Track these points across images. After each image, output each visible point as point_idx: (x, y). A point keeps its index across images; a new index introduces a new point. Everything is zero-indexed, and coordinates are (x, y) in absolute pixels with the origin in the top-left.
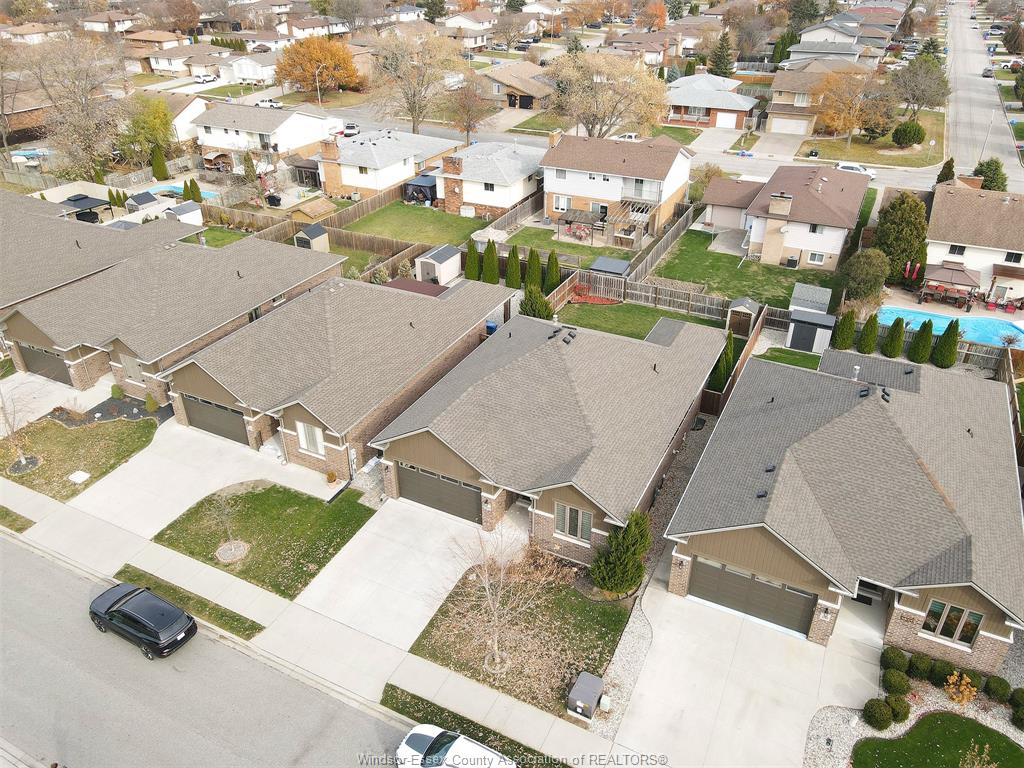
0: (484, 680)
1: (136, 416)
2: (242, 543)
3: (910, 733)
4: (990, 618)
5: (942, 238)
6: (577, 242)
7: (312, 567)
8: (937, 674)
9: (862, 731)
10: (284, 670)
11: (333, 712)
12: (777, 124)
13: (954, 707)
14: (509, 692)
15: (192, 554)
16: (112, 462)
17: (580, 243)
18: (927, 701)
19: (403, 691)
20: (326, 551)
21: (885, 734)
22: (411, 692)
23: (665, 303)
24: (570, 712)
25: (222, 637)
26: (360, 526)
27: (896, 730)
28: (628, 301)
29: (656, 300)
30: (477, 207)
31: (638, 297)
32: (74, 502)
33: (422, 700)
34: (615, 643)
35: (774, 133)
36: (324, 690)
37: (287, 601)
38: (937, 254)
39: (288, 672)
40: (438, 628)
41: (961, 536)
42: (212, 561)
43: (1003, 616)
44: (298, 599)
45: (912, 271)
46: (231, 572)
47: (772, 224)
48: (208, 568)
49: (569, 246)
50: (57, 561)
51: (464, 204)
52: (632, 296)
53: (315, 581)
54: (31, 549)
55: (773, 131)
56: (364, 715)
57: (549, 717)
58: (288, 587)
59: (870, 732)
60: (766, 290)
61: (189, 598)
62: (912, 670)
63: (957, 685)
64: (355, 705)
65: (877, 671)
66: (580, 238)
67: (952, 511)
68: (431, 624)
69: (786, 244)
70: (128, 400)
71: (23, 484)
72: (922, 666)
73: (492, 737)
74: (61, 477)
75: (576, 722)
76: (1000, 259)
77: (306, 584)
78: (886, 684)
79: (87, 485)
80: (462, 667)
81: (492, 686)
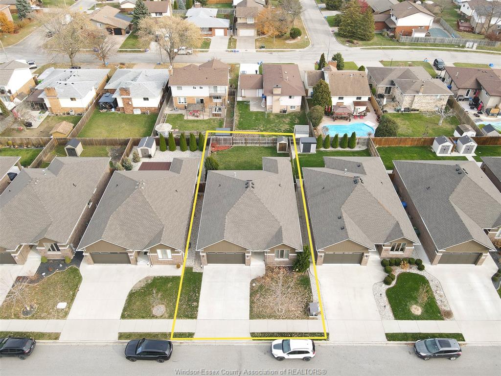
0: (279, 318)
1: (63, 268)
2: (160, 306)
3: (396, 283)
4: (408, 243)
5: (336, 95)
6: (196, 118)
7: (195, 304)
8: (397, 262)
9: (385, 287)
10: (212, 344)
11: (240, 350)
12: (242, 32)
13: (404, 271)
14: (289, 319)
15: (143, 318)
16: (71, 293)
17: (198, 119)
18: (397, 271)
19: (257, 333)
20: (196, 296)
21: (391, 286)
22: (260, 332)
23: (250, 143)
24: (310, 317)
25: (181, 343)
26: (201, 281)
27: (394, 283)
28: (234, 145)
29: (246, 143)
30: (141, 108)
31: (238, 143)
32: (69, 316)
33: (265, 333)
34: (310, 289)
35: (241, 36)
36: (231, 344)
37: (194, 320)
38: (335, 100)
39: (214, 344)
40: (254, 307)
41: (395, 222)
42: (154, 317)
43: (412, 242)
44: (198, 317)
45: (328, 109)
46: (165, 318)
47: (275, 98)
48: (154, 321)
49: (194, 121)
50: (86, 344)
51: (134, 108)
52: (236, 143)
53: (199, 309)
54: (69, 344)
55: (240, 35)
56: (249, 346)
57: (305, 321)
58: (192, 315)
59: (388, 287)
60: (281, 127)
61: (157, 335)
62: (391, 264)
63: (404, 265)
64: (244, 344)
65: (381, 268)
66: (197, 117)
67: (391, 215)
68: (251, 307)
69: (281, 104)
70: (51, 261)
71: (36, 319)
72: (393, 262)
73: (293, 335)
74: (53, 309)
75: (313, 319)
76: (354, 99)
77: (197, 311)
78: (386, 271)
79: (69, 307)
80: (270, 317)
81: (283, 319)
